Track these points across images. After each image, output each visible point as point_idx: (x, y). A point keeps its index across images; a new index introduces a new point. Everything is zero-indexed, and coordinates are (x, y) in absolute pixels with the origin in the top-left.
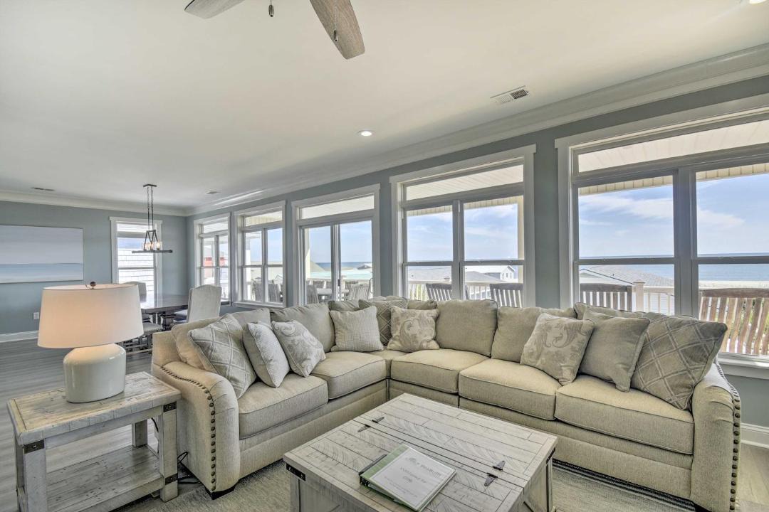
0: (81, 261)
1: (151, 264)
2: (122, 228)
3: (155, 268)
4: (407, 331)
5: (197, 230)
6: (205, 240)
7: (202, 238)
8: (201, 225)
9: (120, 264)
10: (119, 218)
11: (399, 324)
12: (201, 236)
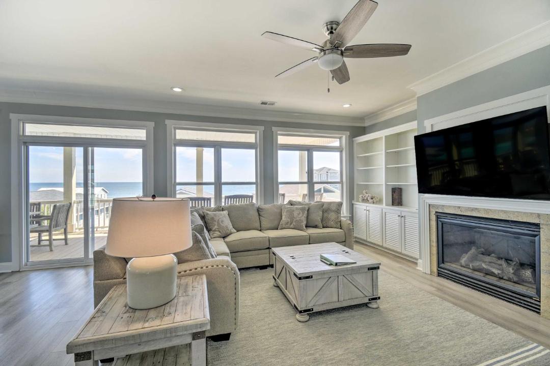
4: (222, 225)
11: (215, 221)
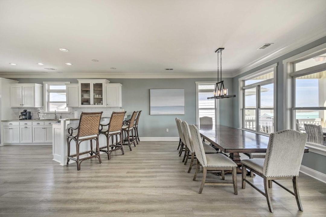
0: (184, 105)
1: (214, 107)
2: (200, 87)
3: (216, 109)
5: (241, 84)
6: (246, 91)
7: (244, 90)
8: (244, 81)
9: (200, 107)
10: (199, 82)
12: (243, 88)
